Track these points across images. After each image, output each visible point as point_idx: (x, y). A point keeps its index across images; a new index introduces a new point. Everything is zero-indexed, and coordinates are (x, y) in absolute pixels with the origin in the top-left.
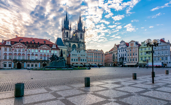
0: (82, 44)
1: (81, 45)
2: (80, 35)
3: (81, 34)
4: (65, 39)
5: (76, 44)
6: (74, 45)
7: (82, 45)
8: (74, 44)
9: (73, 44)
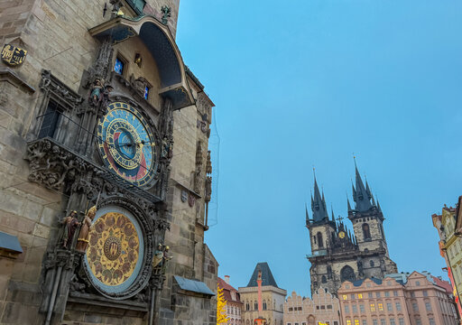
0: (373, 259)
1: (372, 264)
2: (361, 230)
3: (365, 225)
4: (317, 253)
5: (353, 264)
6: (347, 271)
7: (377, 264)
8: (347, 266)
9: (343, 264)
